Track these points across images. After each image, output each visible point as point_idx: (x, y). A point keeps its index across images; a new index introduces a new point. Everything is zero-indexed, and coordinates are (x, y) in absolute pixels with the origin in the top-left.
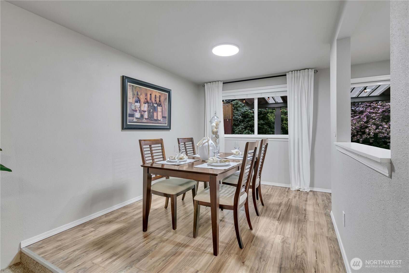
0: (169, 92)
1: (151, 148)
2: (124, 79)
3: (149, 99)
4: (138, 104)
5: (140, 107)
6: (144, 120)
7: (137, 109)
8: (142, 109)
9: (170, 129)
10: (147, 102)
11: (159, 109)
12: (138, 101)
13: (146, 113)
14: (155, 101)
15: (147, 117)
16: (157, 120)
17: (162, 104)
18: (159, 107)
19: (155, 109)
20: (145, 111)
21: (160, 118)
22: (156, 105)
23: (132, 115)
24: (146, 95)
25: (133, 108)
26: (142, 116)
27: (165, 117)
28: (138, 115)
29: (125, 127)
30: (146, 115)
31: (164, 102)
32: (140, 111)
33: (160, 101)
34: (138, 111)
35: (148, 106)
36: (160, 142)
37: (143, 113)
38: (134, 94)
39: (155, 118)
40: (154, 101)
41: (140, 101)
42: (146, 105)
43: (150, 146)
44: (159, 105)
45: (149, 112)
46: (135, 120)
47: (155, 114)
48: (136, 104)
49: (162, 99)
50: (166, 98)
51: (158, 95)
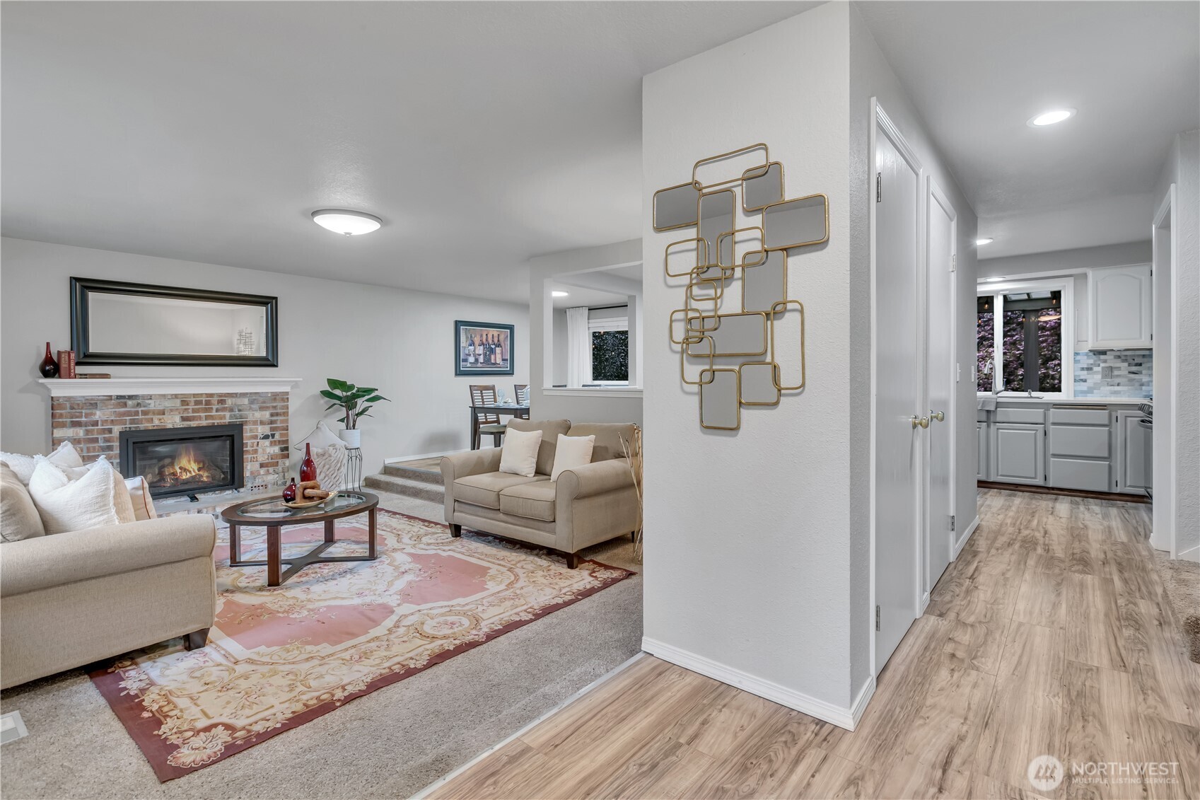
0: (511, 328)
1: (482, 393)
2: (458, 324)
3: (484, 340)
4: (472, 348)
5: (474, 351)
6: (479, 365)
7: (471, 353)
8: (477, 352)
9: (513, 374)
10: (483, 344)
11: (498, 350)
12: (472, 344)
13: (482, 356)
14: (493, 341)
15: (482, 361)
16: (495, 364)
17: (502, 344)
18: (497, 348)
19: (492, 351)
20: (480, 355)
21: (499, 361)
22: (493, 347)
23: (465, 360)
24: (482, 336)
25: (467, 352)
26: (477, 360)
27: (507, 360)
28: (472, 359)
29: (459, 373)
30: (481, 359)
31: (504, 341)
32: (474, 355)
33: (498, 341)
34: (472, 355)
35: (484, 348)
36: (492, 388)
37: (477, 357)
38: (467, 338)
39: (493, 361)
40: (491, 342)
41: (474, 344)
42: (482, 347)
43: (481, 391)
44: (499, 345)
45: (485, 355)
46: (469, 365)
47: (493, 357)
48: (470, 347)
49: (502, 337)
50: (507, 336)
51: (496, 334)
